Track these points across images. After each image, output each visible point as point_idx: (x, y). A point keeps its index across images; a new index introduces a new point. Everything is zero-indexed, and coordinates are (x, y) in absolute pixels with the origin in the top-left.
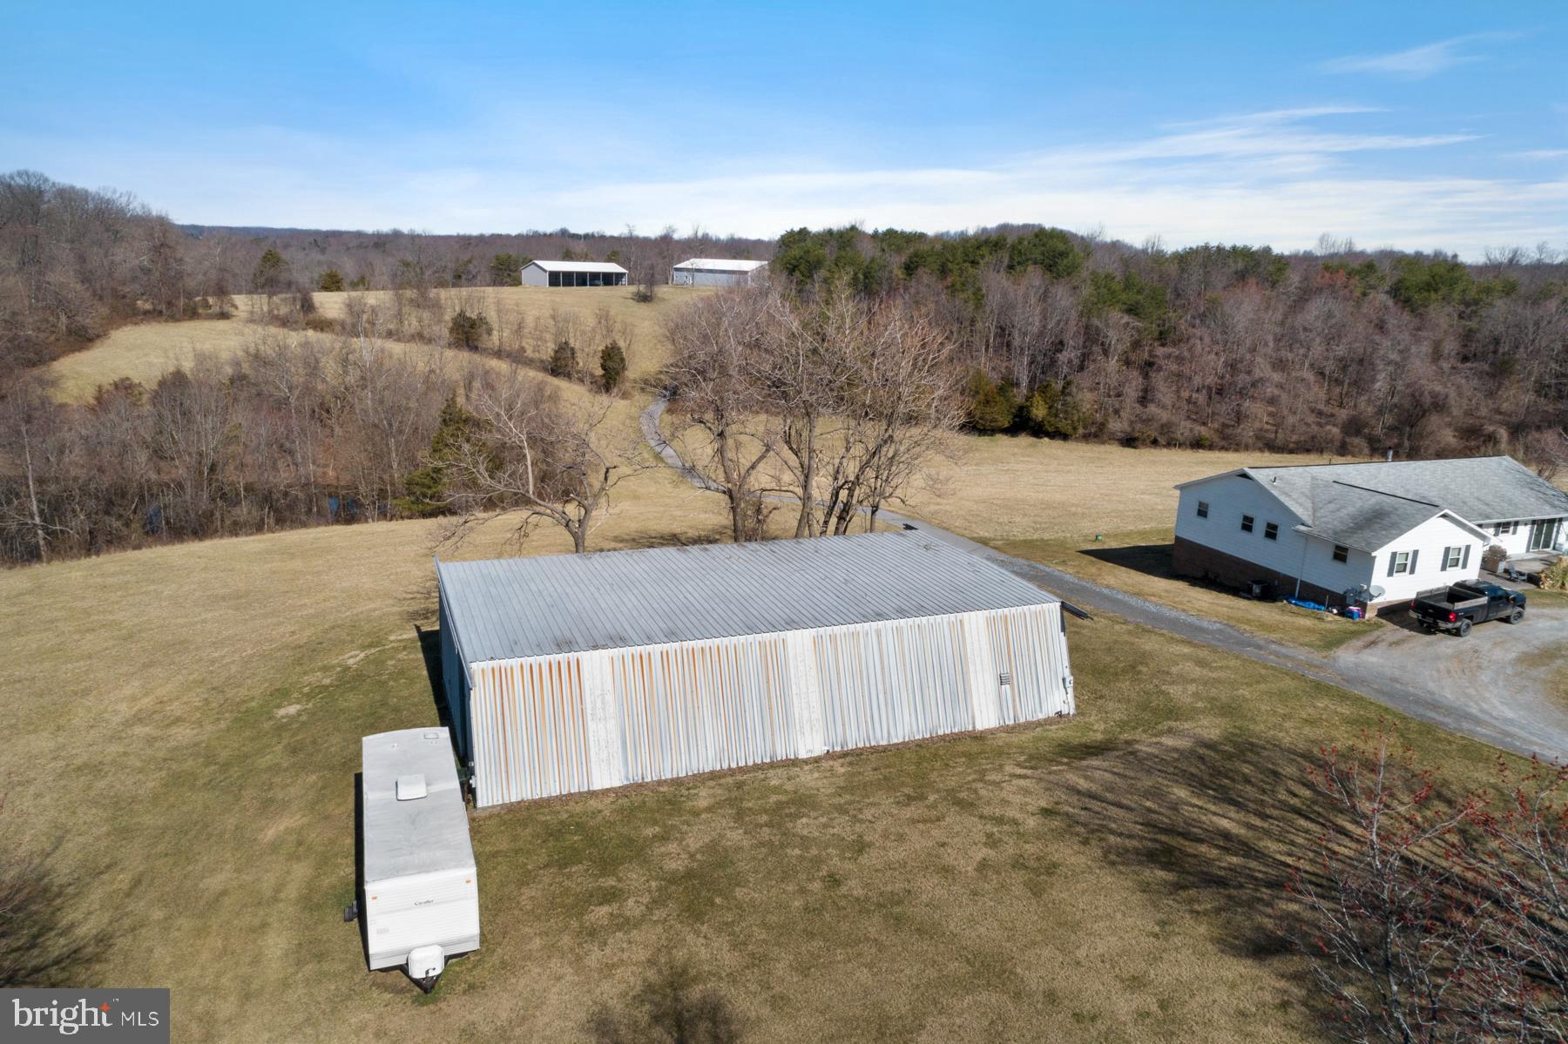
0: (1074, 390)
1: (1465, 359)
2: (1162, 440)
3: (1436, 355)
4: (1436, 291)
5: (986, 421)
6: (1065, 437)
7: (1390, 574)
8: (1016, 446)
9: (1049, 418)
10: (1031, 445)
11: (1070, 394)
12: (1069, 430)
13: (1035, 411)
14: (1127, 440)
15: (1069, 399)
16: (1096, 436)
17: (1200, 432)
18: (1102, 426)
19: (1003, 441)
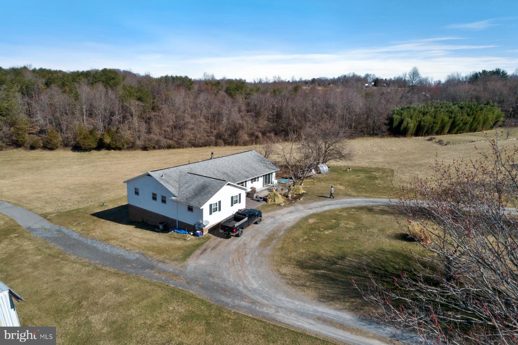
0: (120, 130)
1: (248, 112)
2: (157, 147)
3: (240, 111)
4: (238, 91)
5: (86, 146)
6: (120, 149)
7: (211, 213)
8: (100, 155)
9: (112, 142)
10: (106, 154)
11: (119, 132)
12: (121, 146)
13: (105, 140)
14: (144, 148)
15: (119, 134)
16: (132, 147)
17: (169, 143)
18: (134, 143)
19: (95, 153)
